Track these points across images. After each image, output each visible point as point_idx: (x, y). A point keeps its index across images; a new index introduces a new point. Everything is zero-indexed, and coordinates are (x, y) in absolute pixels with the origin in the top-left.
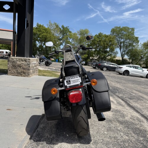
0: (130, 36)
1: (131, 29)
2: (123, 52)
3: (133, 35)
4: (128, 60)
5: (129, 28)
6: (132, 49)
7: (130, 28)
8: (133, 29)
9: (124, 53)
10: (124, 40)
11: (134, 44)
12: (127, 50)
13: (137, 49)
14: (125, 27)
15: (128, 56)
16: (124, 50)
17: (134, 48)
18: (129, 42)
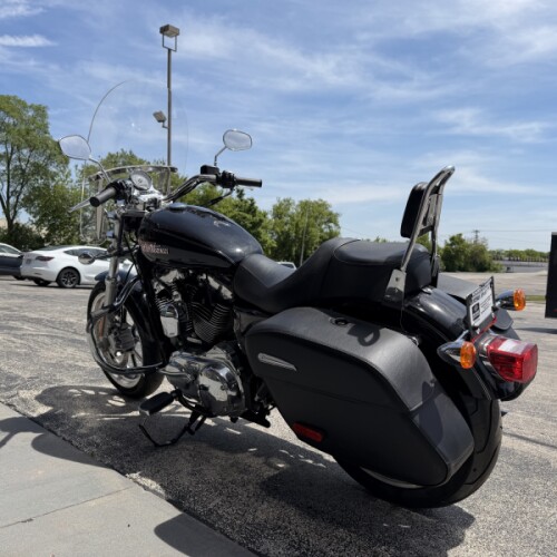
0: (35, 133)
1: (31, 107)
2: (8, 198)
3: (46, 133)
4: (34, 228)
5: (24, 106)
6: (47, 186)
7: (29, 104)
8: (41, 111)
9: (13, 200)
10: (10, 150)
11: (52, 169)
12: (25, 189)
13: (63, 188)
14: (9, 98)
15: (31, 213)
16: (11, 189)
17: (53, 184)
18: (32, 160)
